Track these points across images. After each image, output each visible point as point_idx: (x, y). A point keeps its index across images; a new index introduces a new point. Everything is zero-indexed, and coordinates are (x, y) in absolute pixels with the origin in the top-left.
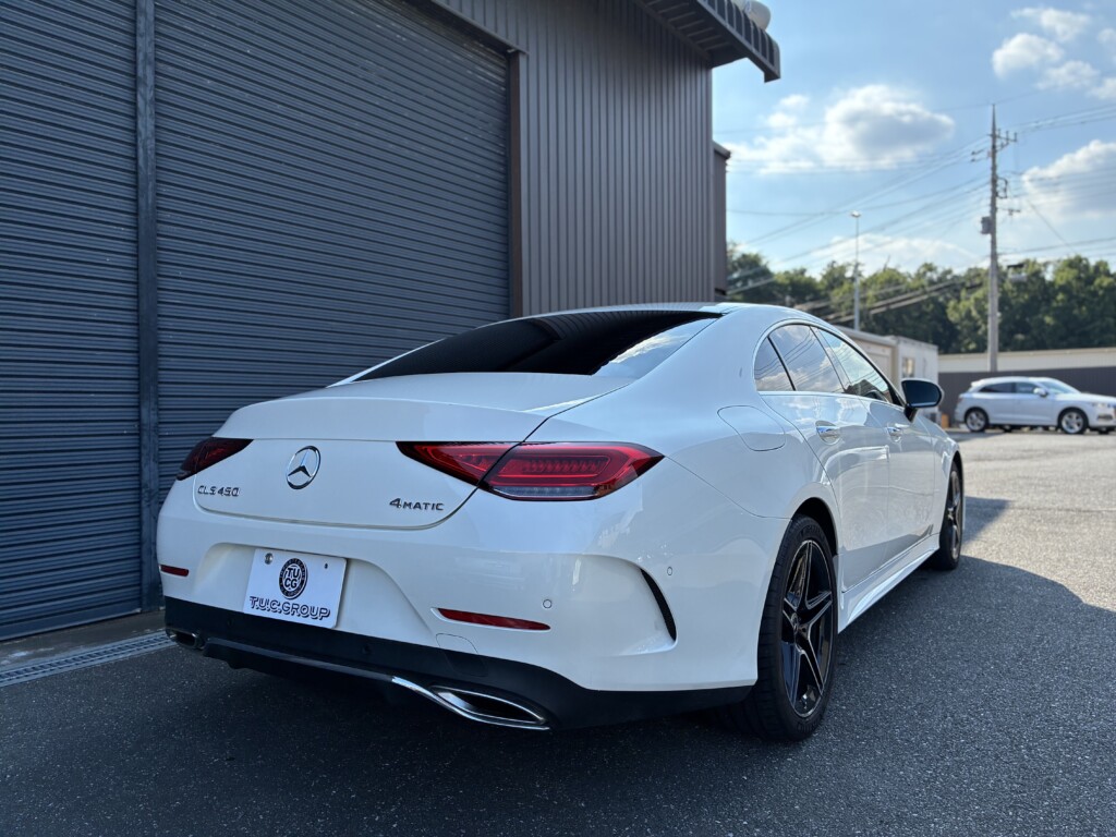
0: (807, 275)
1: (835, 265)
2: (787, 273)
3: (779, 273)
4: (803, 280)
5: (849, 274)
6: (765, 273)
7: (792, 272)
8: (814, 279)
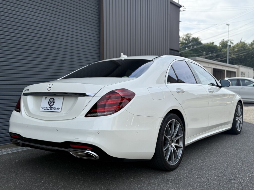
0: (214, 44)
1: (224, 41)
2: (207, 43)
3: (205, 44)
4: (213, 45)
5: (229, 43)
6: (200, 43)
7: (209, 43)
8: (217, 45)
